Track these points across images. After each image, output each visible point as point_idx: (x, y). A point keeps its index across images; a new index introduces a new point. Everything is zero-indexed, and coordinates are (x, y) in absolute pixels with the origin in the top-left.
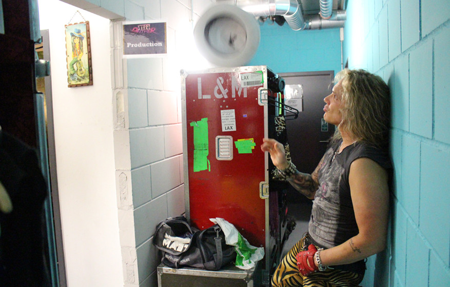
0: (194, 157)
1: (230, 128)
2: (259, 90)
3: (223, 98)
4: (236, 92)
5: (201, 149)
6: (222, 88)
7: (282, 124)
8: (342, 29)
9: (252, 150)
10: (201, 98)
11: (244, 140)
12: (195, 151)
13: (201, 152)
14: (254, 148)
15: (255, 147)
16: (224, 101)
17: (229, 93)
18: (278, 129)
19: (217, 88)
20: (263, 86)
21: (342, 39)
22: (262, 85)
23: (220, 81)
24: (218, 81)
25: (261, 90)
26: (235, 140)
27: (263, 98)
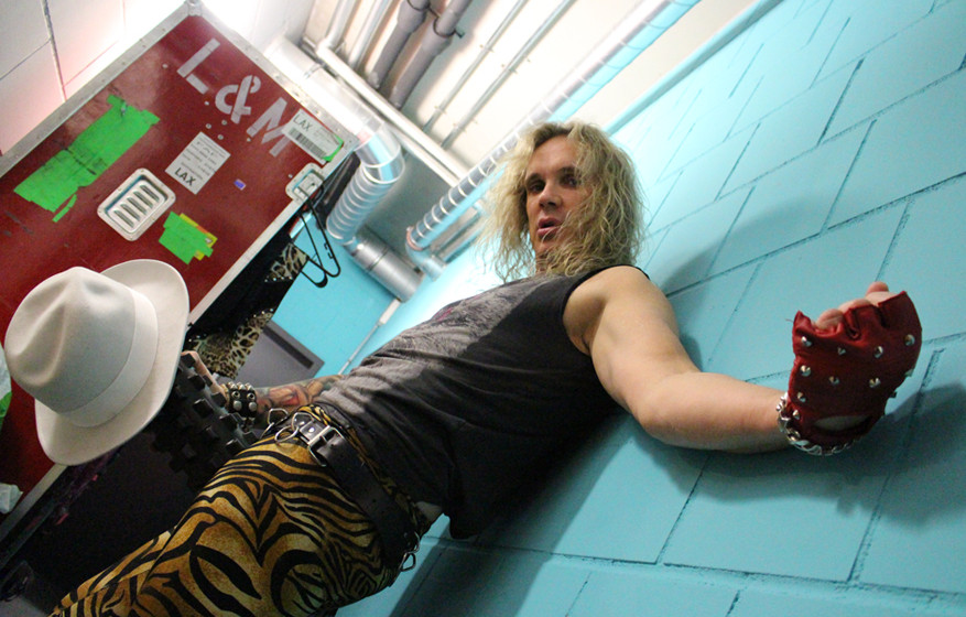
0: (47, 164)
1: (188, 178)
2: (309, 167)
3: (228, 117)
4: (263, 131)
5: (84, 160)
6: (242, 98)
7: (293, 268)
8: (396, 303)
9: (194, 259)
10: (184, 75)
11: (196, 225)
12: (63, 153)
13: (77, 167)
14: (200, 258)
15: (205, 257)
16: (224, 123)
17: (247, 121)
18: (277, 268)
19: (232, 89)
20: (321, 166)
21: (384, 320)
22: (323, 162)
23: (252, 84)
24: (248, 79)
25: (313, 172)
26: (175, 208)
27: (305, 184)
